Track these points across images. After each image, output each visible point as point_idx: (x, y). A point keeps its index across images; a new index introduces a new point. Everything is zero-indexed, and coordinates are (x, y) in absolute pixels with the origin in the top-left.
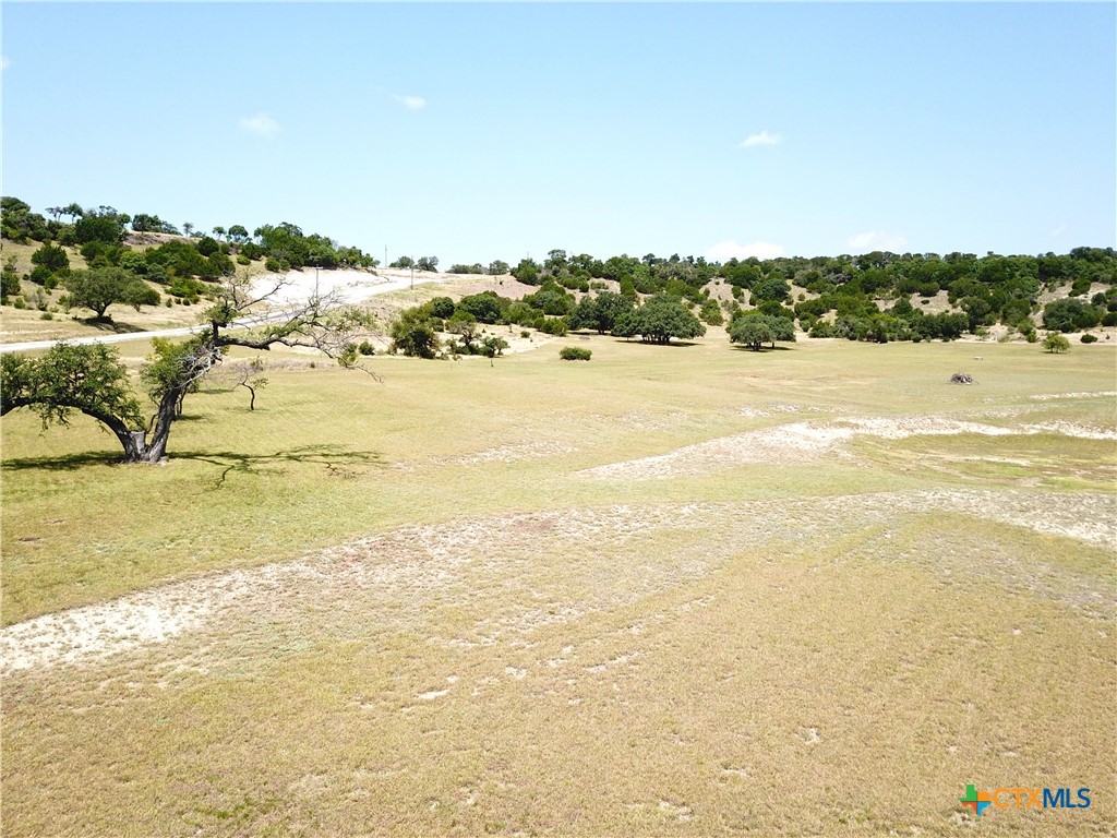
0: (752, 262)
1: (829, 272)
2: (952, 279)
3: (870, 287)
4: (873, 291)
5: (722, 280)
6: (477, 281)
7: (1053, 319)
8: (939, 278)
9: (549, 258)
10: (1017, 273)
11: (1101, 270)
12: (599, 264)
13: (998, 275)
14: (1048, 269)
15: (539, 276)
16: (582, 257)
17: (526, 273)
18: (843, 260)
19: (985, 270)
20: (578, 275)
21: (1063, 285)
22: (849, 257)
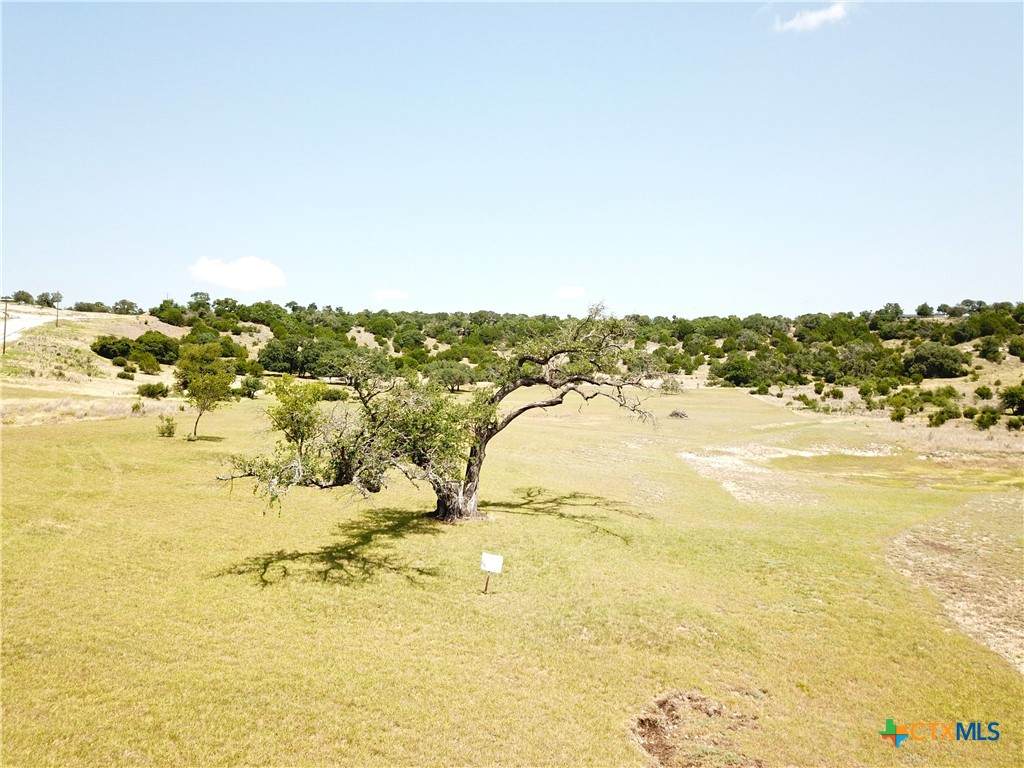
0: (385, 313)
1: (452, 326)
3: (487, 340)
4: (492, 343)
5: (362, 329)
6: (118, 320)
9: (193, 300)
12: (249, 309)
15: (186, 317)
16: (226, 301)
17: (168, 313)
18: (460, 316)
20: (227, 318)
22: (463, 314)
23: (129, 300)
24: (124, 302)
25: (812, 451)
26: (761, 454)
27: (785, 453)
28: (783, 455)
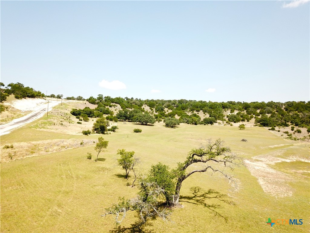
0: (153, 100)
1: (173, 104)
2: (203, 107)
3: (183, 109)
5: (146, 105)
6: (78, 103)
7: (231, 119)
8: (200, 107)
9: (98, 97)
10: (217, 107)
11: (236, 107)
12: (114, 99)
13: (213, 107)
14: (224, 106)
15: (96, 102)
16: (108, 97)
17: (91, 101)
18: (175, 101)
19: (210, 105)
20: (108, 102)
21: (228, 110)
22: (176, 100)
23: (81, 96)
24: (79, 97)
25: (290, 159)
26: (272, 161)
27: (280, 160)
28: (280, 161)
